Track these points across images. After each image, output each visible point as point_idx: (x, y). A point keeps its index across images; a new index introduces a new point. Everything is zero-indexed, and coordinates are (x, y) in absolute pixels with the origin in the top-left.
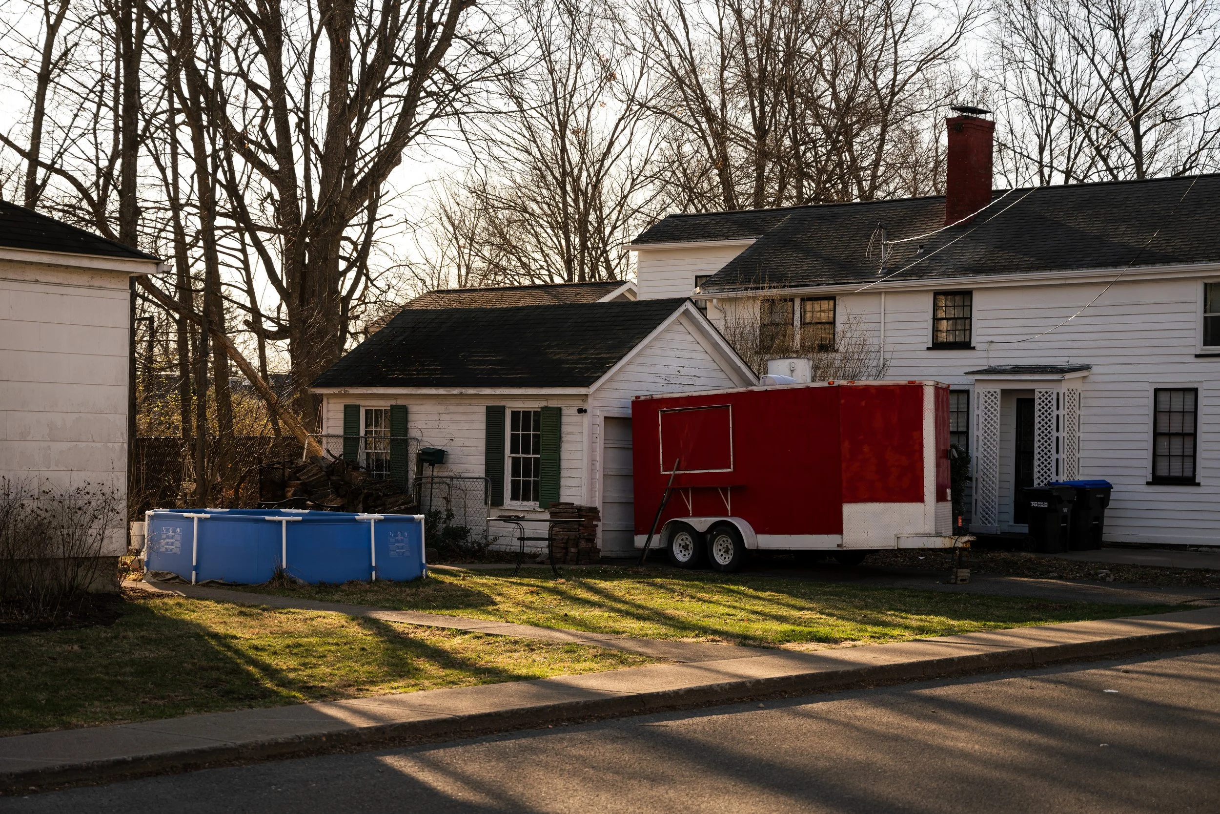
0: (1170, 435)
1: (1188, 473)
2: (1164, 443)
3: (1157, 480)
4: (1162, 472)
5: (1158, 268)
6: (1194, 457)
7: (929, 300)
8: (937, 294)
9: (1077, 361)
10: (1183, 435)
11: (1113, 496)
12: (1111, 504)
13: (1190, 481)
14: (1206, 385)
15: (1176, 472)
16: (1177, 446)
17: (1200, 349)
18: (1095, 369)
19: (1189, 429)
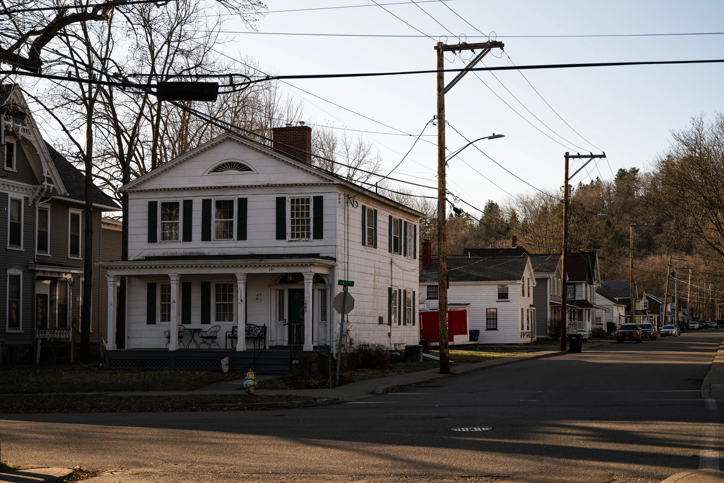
0: (490, 319)
1: (495, 327)
2: (489, 321)
3: (488, 329)
4: (489, 327)
5: (487, 282)
6: (497, 324)
7: (426, 287)
8: (428, 286)
9: (466, 303)
10: (493, 319)
11: (480, 333)
12: (480, 335)
13: (496, 329)
14: (499, 308)
15: (492, 327)
16: (492, 321)
17: (497, 300)
18: (471, 304)
19: (495, 318)
